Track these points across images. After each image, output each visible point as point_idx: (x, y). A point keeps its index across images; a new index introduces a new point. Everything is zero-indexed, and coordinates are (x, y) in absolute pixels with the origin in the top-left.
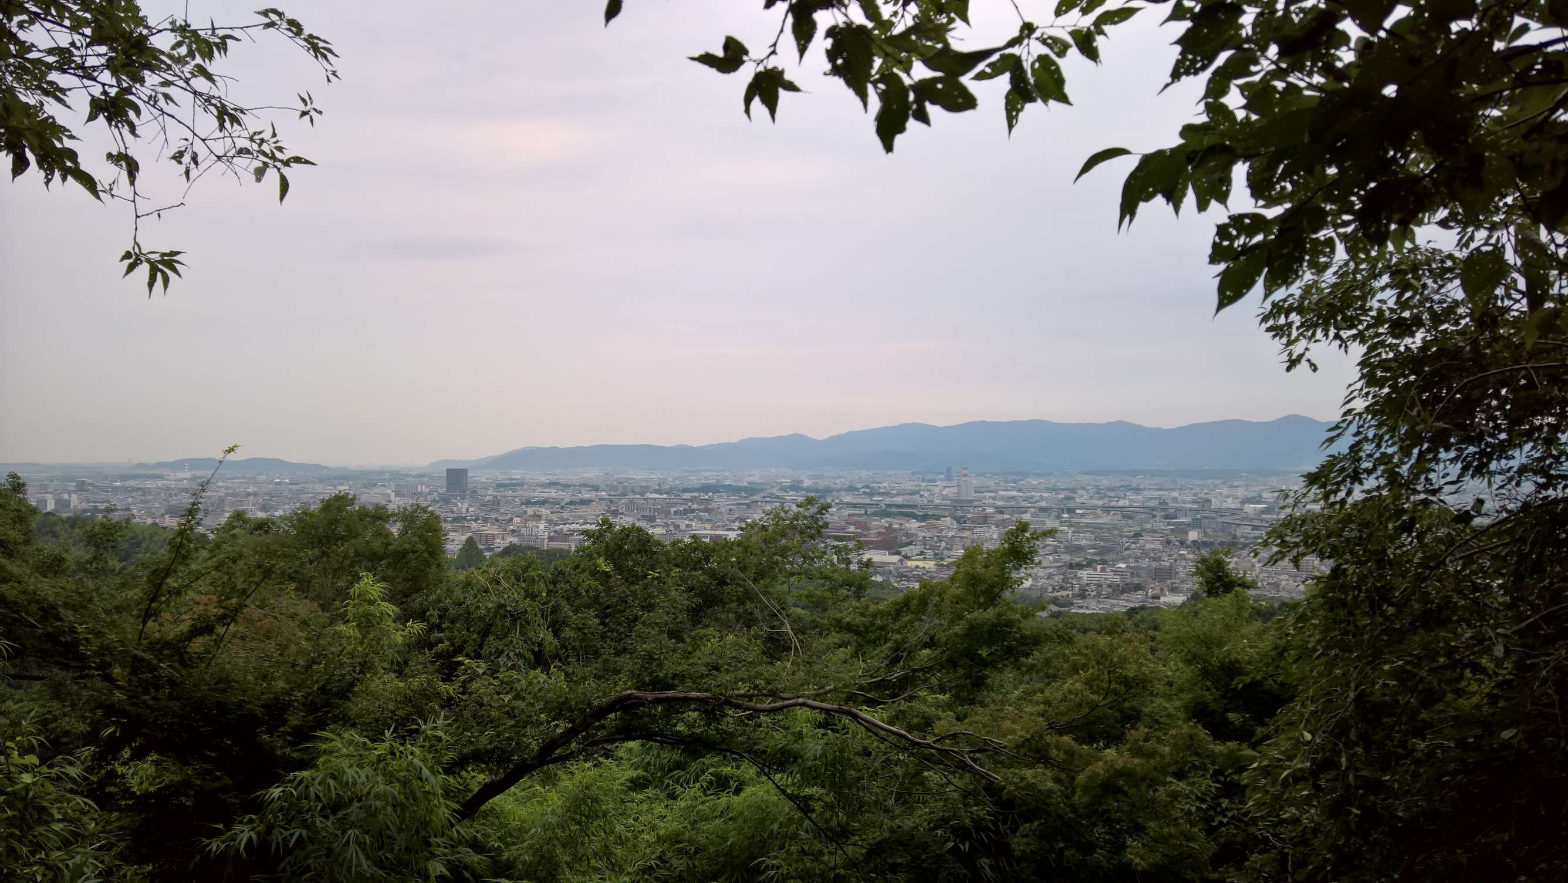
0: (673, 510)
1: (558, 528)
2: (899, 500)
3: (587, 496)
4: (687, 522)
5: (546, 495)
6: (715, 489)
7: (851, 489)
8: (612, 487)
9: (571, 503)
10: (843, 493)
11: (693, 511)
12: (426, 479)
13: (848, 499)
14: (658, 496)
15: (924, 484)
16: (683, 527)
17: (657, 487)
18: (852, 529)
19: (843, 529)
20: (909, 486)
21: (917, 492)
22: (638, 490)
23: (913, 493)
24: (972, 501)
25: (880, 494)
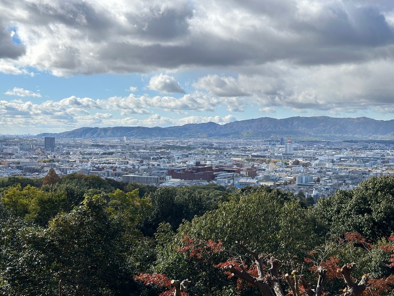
0: (152, 157)
1: (96, 166)
2: (258, 153)
3: (111, 150)
4: (158, 163)
5: (92, 150)
6: (174, 148)
7: (236, 148)
8: (123, 147)
9: (104, 154)
10: (231, 150)
11: (161, 158)
12: (35, 142)
13: (233, 153)
14: (145, 151)
15: (270, 146)
16: (156, 165)
17: (144, 147)
18: (235, 167)
19: (230, 167)
20: (263, 147)
21: (267, 150)
22: (135, 148)
23: (265, 150)
24: (292, 154)
25: (249, 150)
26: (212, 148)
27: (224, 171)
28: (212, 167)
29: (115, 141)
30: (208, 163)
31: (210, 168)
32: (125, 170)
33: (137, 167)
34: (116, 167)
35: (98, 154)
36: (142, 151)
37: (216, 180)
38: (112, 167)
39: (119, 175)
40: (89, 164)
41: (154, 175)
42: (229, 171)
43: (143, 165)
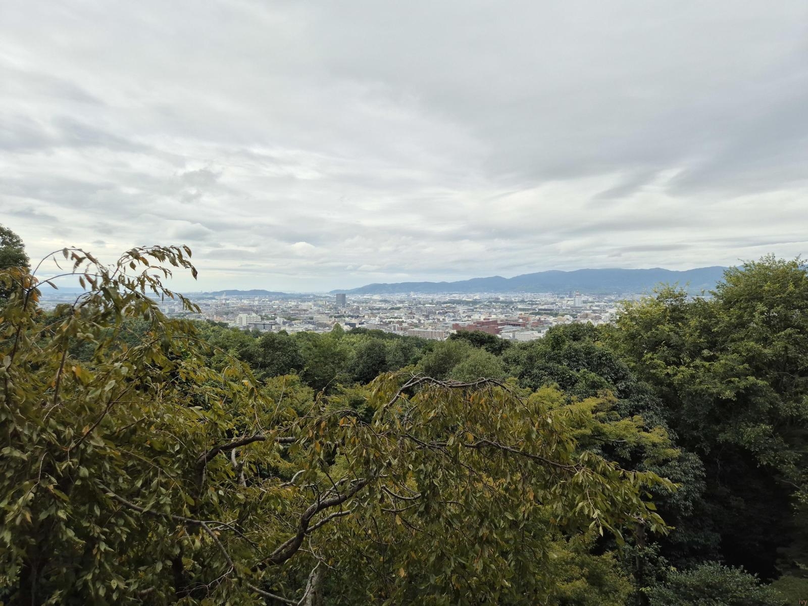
0: (437, 312)
1: (384, 320)
2: (546, 307)
3: (399, 305)
4: (443, 317)
5: (380, 305)
6: (459, 302)
7: (522, 302)
8: (410, 302)
9: (392, 309)
10: (518, 304)
11: (446, 312)
12: (328, 298)
13: (520, 306)
14: (431, 306)
15: (558, 299)
16: (441, 320)
17: (431, 302)
18: (521, 320)
19: (516, 321)
20: (551, 300)
21: (554, 303)
22: (422, 303)
23: (552, 304)
24: (581, 307)
25: (536, 304)
26: (498, 302)
27: (510, 325)
28: (496, 321)
29: (403, 296)
30: (493, 316)
31: (495, 322)
32: (411, 325)
33: (422, 322)
34: (403, 322)
35: (386, 309)
36: (429, 305)
37: (500, 334)
38: (398, 322)
39: (405, 329)
40: (377, 319)
41: (439, 329)
42: (514, 325)
43: (429, 319)
